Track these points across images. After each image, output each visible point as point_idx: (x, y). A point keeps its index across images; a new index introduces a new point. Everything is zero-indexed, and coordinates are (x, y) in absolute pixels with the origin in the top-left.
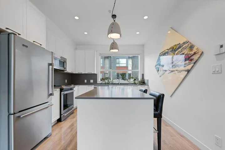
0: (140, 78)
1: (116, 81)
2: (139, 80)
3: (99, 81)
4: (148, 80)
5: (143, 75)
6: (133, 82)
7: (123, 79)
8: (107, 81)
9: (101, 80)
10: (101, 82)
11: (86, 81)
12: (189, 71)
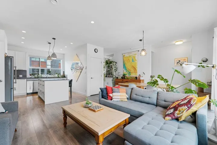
0: (62, 74)
1: (44, 76)
4: (67, 75)
5: (64, 72)
6: (57, 77)
7: (50, 74)
8: (36, 76)
9: (30, 75)
10: (31, 77)
12: (81, 72)
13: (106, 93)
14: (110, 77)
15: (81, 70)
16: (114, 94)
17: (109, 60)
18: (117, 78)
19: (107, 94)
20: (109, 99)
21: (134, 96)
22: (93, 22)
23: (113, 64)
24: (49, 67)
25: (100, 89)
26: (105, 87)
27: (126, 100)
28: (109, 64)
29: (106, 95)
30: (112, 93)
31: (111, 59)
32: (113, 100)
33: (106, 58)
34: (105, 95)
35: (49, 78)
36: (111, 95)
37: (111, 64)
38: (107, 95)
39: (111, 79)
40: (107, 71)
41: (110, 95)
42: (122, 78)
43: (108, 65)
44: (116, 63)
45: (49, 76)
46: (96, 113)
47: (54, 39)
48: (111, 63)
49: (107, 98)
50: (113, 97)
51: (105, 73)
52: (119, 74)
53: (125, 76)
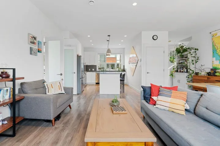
0: (122, 68)
1: (108, 70)
2: (122, 69)
3: (98, 70)
4: (126, 69)
5: (124, 66)
6: (118, 70)
7: (112, 68)
8: (102, 70)
9: (99, 69)
10: (99, 70)
11: (90, 70)
12: (136, 66)
13: (149, 94)
14: (183, 72)
15: (136, 63)
16: (160, 98)
17: (182, 47)
18: (197, 74)
19: (151, 95)
20: (151, 103)
21: (201, 110)
22: (135, 4)
23: (190, 53)
24: (118, 62)
25: (142, 87)
26: (150, 86)
27: (183, 113)
28: (182, 53)
29: (149, 97)
30: (158, 95)
31: (186, 45)
32: (157, 106)
33: (176, 45)
34: (147, 96)
35: (111, 71)
36: (155, 98)
37: (186, 53)
38: (151, 98)
39: (186, 74)
40: (179, 64)
41: (153, 97)
42: (209, 74)
43: (180, 54)
44: (195, 49)
45: (112, 70)
46: (114, 115)
47: (109, 36)
48: (185, 50)
49: (148, 101)
50: (157, 103)
51: (175, 67)
52: (203, 68)
53: (217, 71)
